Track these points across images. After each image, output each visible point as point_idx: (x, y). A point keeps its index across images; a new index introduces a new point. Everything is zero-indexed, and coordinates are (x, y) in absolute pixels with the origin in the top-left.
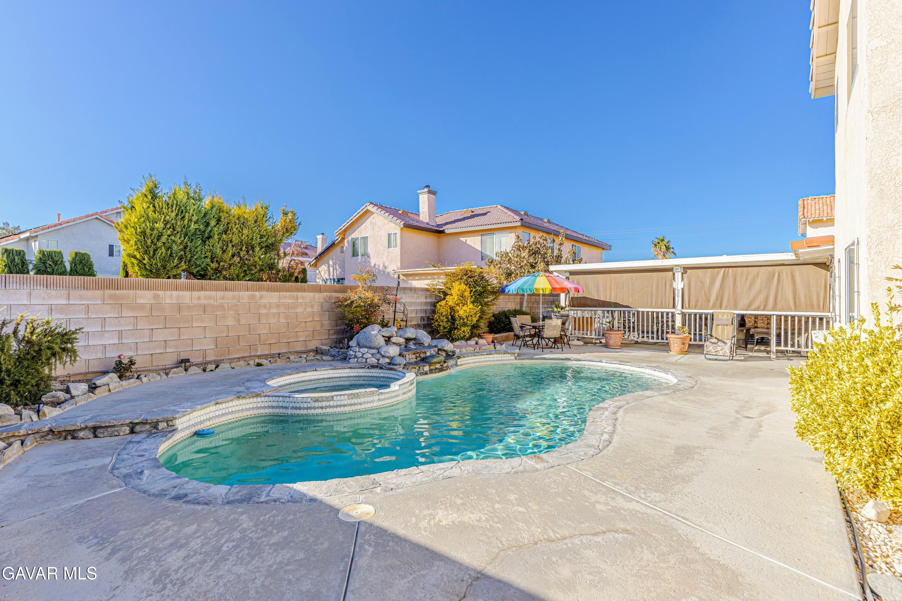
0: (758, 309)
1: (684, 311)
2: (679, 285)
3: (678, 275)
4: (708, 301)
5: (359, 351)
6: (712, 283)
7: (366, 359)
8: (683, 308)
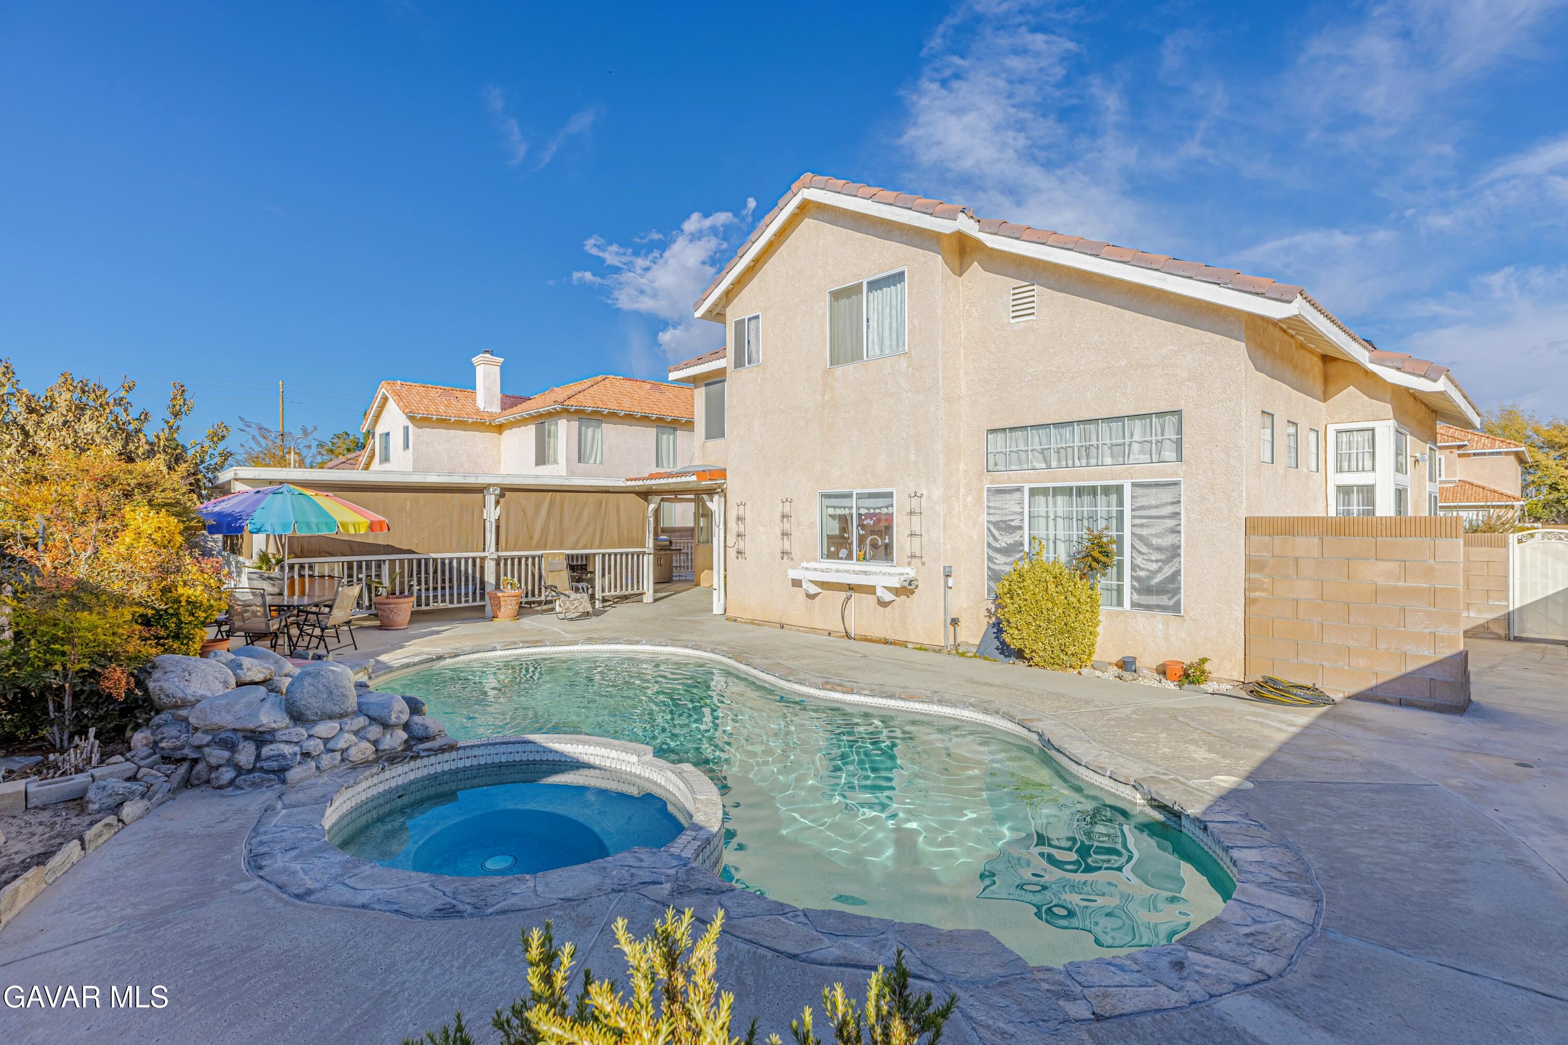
0: (584, 547)
1: (501, 554)
2: (492, 513)
3: (491, 499)
4: (531, 538)
5: (310, 736)
6: (537, 511)
7: (343, 751)
8: (497, 550)
